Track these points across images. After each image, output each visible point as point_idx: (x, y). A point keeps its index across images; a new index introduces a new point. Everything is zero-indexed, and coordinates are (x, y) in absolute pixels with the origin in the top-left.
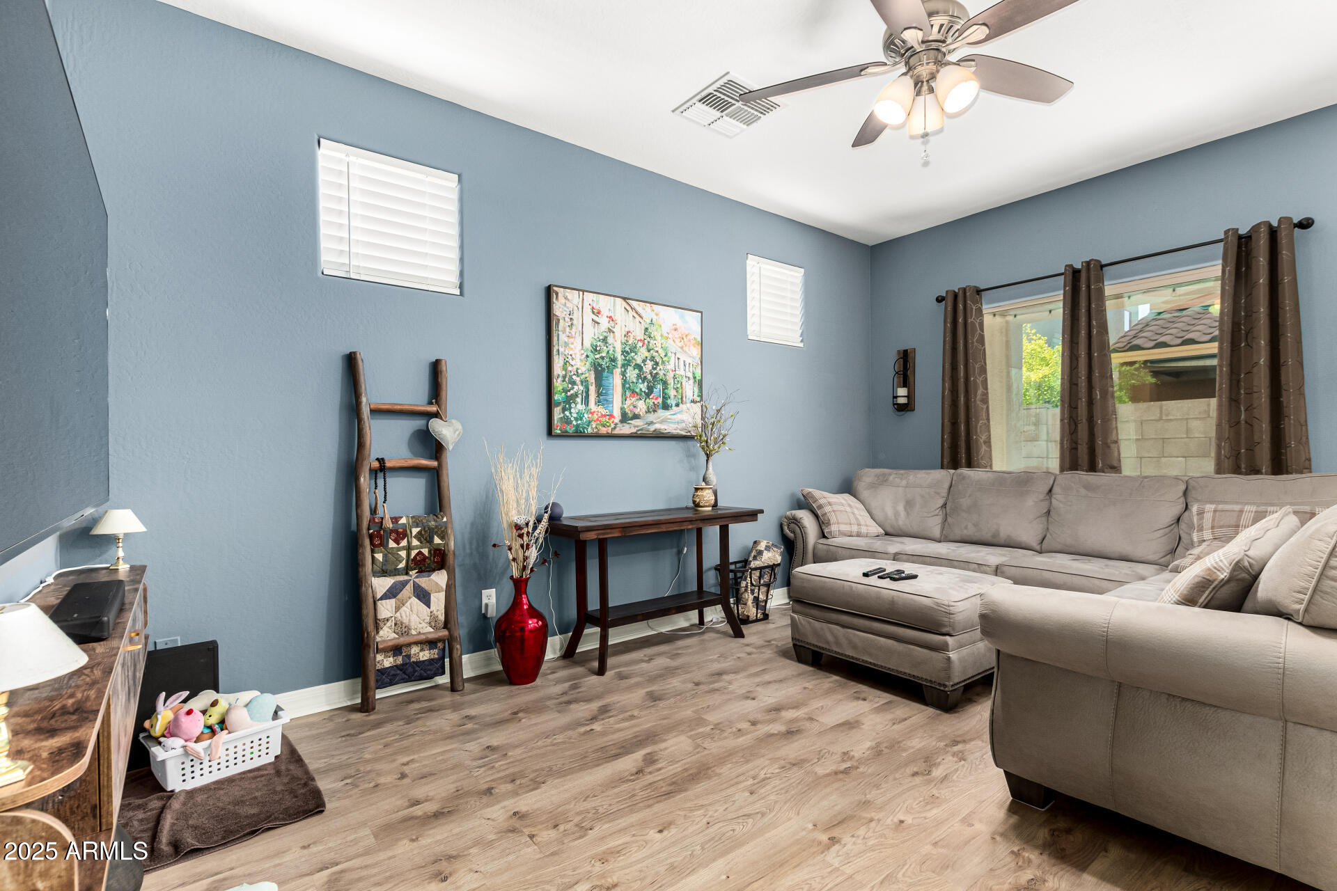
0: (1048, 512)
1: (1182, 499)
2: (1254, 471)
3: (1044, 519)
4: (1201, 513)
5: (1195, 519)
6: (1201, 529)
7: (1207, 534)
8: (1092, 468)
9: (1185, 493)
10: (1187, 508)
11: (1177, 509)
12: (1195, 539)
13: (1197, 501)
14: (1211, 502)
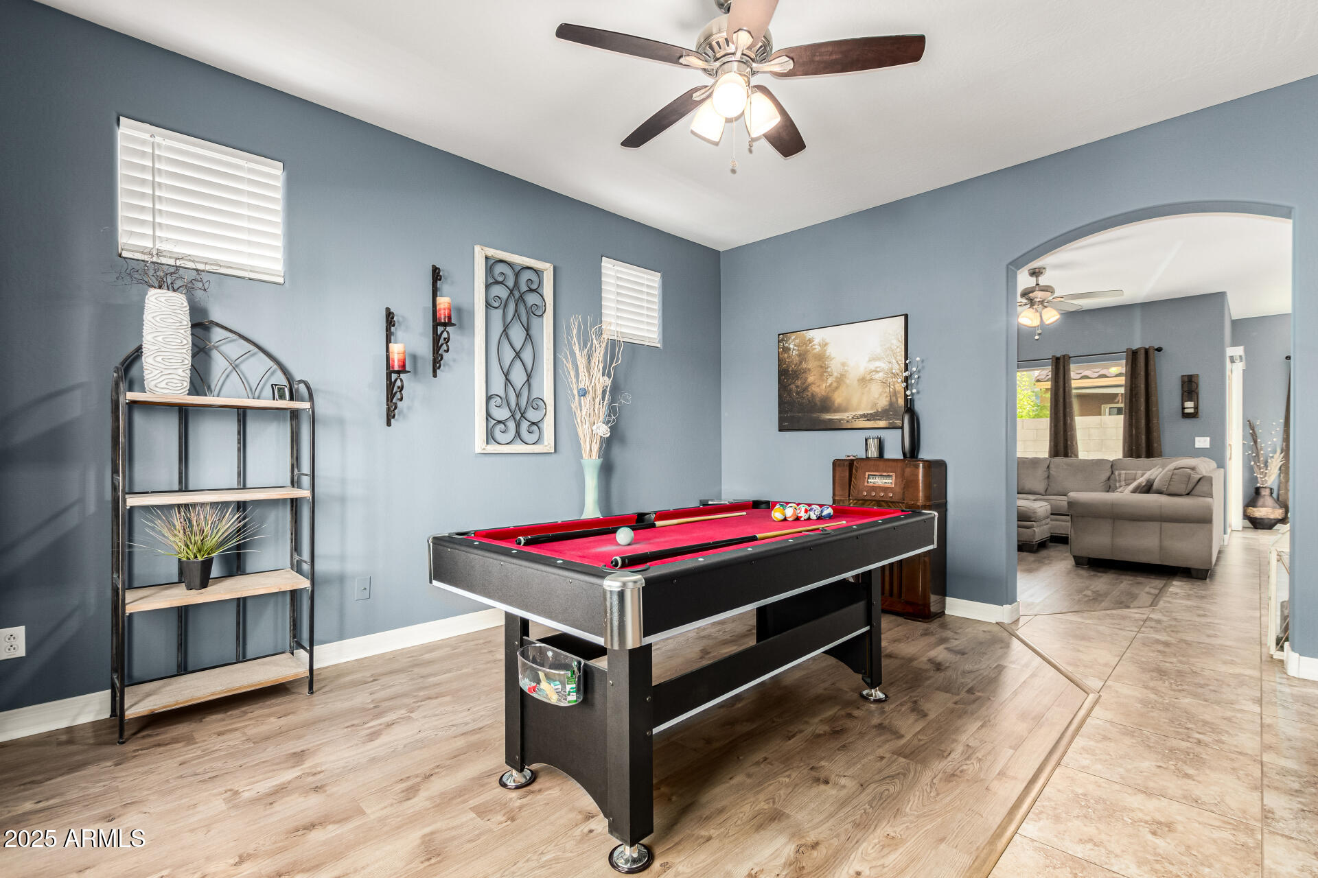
0: (1048, 477)
1: (1110, 470)
2: (1139, 456)
3: (1046, 481)
4: (1120, 475)
5: (1117, 478)
6: (1120, 481)
7: (1123, 483)
8: (1066, 455)
9: (1111, 467)
10: (1112, 473)
11: (1108, 474)
12: (1118, 485)
13: (1117, 470)
14: (1124, 470)
